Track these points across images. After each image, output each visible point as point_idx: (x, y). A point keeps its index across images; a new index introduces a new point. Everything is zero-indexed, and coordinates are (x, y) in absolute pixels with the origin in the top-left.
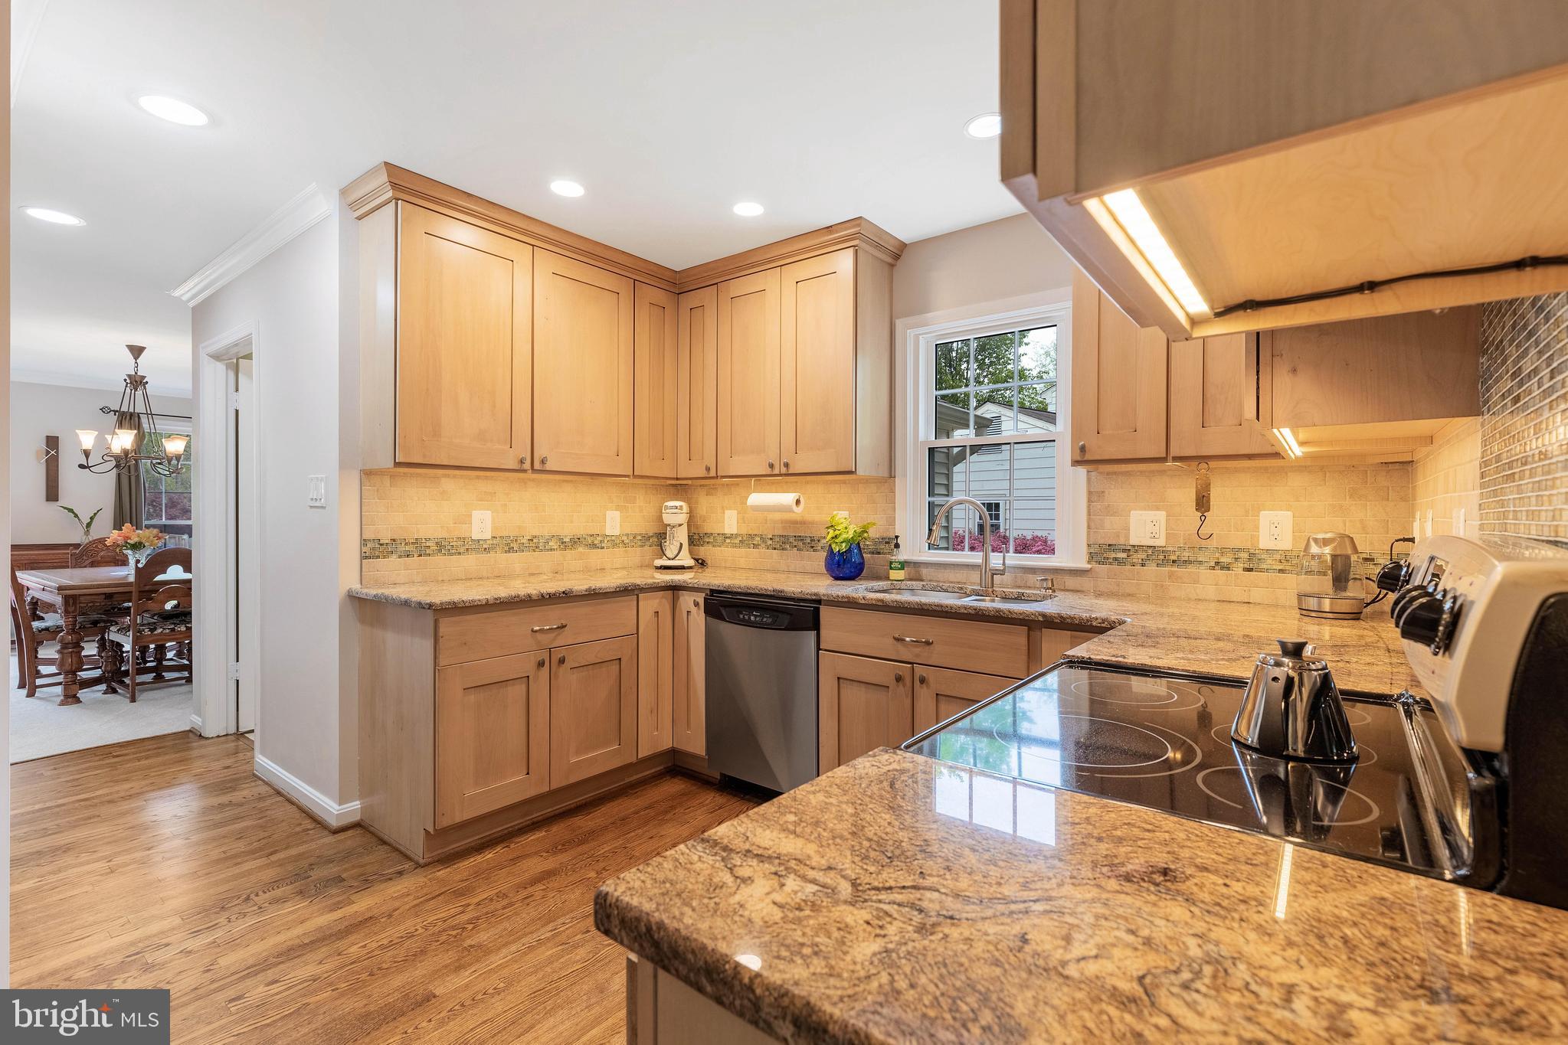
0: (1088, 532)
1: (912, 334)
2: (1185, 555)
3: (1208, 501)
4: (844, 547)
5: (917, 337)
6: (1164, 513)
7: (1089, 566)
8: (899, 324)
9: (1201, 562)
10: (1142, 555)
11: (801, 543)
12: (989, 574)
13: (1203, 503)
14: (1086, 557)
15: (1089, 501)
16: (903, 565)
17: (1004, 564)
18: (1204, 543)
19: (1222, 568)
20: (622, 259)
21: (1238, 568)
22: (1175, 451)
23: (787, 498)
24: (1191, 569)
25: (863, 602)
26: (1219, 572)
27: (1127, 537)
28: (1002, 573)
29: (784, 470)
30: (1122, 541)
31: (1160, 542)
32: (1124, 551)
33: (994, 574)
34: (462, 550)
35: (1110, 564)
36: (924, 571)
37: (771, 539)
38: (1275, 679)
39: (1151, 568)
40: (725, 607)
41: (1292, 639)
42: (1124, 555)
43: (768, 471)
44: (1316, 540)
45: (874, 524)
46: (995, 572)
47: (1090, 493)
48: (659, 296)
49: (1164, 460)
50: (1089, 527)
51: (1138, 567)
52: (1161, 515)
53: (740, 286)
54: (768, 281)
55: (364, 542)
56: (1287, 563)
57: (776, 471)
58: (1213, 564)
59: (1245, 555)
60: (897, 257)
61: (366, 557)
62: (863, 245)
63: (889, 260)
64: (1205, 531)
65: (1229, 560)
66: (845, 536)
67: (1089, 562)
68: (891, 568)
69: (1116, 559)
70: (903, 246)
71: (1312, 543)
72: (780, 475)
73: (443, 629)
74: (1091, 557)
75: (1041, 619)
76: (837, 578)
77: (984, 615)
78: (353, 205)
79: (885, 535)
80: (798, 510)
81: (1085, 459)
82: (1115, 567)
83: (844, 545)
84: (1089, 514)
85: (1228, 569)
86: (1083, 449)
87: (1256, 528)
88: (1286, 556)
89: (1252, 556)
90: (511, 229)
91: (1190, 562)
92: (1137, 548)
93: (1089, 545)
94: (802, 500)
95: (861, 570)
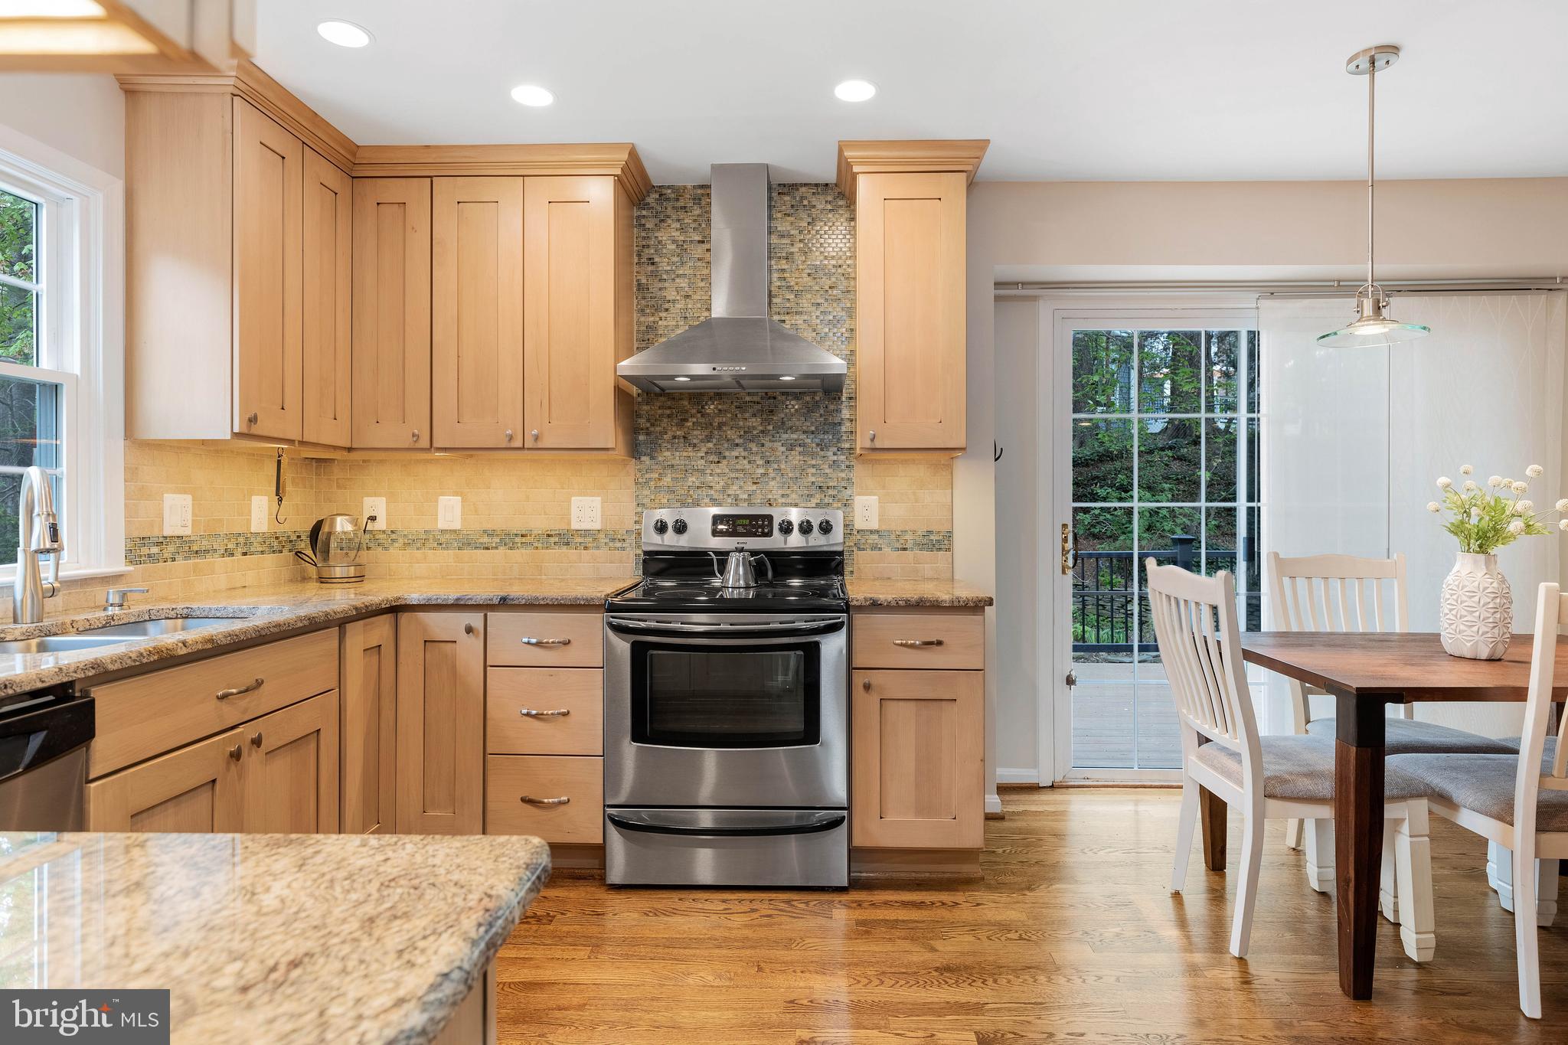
0: (126, 523)
6: (190, 495)
7: (128, 568)
9: (215, 550)
10: (172, 548)
14: (123, 557)
15: (126, 480)
19: (229, 554)
21: (239, 553)
24: (209, 559)
25: (183, 651)
26: (227, 559)
27: (161, 527)
30: (156, 533)
31: (187, 529)
32: (159, 544)
35: (144, 562)
39: (179, 562)
42: (158, 549)
47: (126, 469)
50: (126, 515)
51: (168, 563)
52: (189, 499)
56: (265, 544)
58: (222, 552)
59: (241, 540)
65: (233, 546)
67: (126, 563)
69: (149, 555)
74: (127, 556)
82: (149, 565)
84: (126, 498)
85: (233, 554)
86: (253, 420)
87: (250, 513)
89: (247, 539)
91: (208, 551)
92: (170, 539)
93: (126, 540)
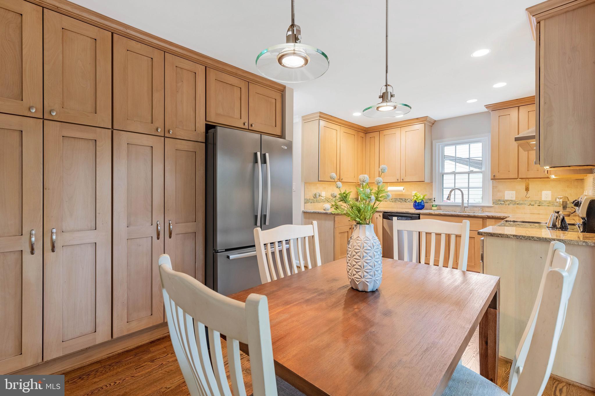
0: (493, 197)
1: (437, 144)
2: (521, 202)
3: (529, 189)
4: (420, 201)
5: (439, 145)
6: (515, 192)
7: (493, 205)
8: (434, 142)
9: (525, 204)
10: (508, 202)
11: (401, 200)
12: (463, 207)
13: (527, 189)
14: (492, 203)
15: (493, 189)
16: (436, 206)
17: (468, 205)
18: (526, 199)
19: (532, 205)
20: (355, 126)
21: (536, 205)
22: (520, 177)
23: (401, 188)
24: (522, 206)
26: (530, 206)
27: (504, 198)
28: (467, 207)
29: (402, 181)
30: (502, 199)
31: (514, 199)
32: (503, 201)
33: (465, 208)
34: (320, 202)
35: (499, 205)
36: (442, 207)
37: (391, 199)
38: (555, 216)
39: (511, 206)
40: (389, 216)
41: (557, 211)
42: (503, 202)
43: (397, 181)
44: (558, 198)
45: (426, 195)
46: (465, 207)
47: (493, 187)
48: (362, 134)
49: (517, 179)
50: (493, 195)
51: (507, 205)
52: (514, 192)
53: (386, 132)
54: (397, 131)
55: (305, 199)
56: (550, 204)
57: (399, 181)
58: (529, 204)
59: (538, 202)
60: (433, 124)
61: (305, 203)
62: (427, 123)
63: (432, 125)
64: (528, 196)
65: (534, 203)
66: (420, 198)
67: (493, 204)
68: (433, 206)
69: (501, 203)
70: (435, 121)
71: (557, 199)
72: (400, 182)
73: (336, 219)
74: (493, 203)
75: (487, 217)
76: (416, 209)
77: (470, 216)
78: (304, 120)
79: (429, 198)
80: (404, 191)
81: (495, 178)
82: (500, 205)
83: (420, 200)
84: (493, 192)
85: (533, 205)
86: (494, 176)
87: (541, 195)
88: (550, 202)
89: (540, 202)
90: (337, 123)
91: (522, 204)
92: (507, 201)
93: (493, 200)
94: (404, 189)
95: (424, 207)
